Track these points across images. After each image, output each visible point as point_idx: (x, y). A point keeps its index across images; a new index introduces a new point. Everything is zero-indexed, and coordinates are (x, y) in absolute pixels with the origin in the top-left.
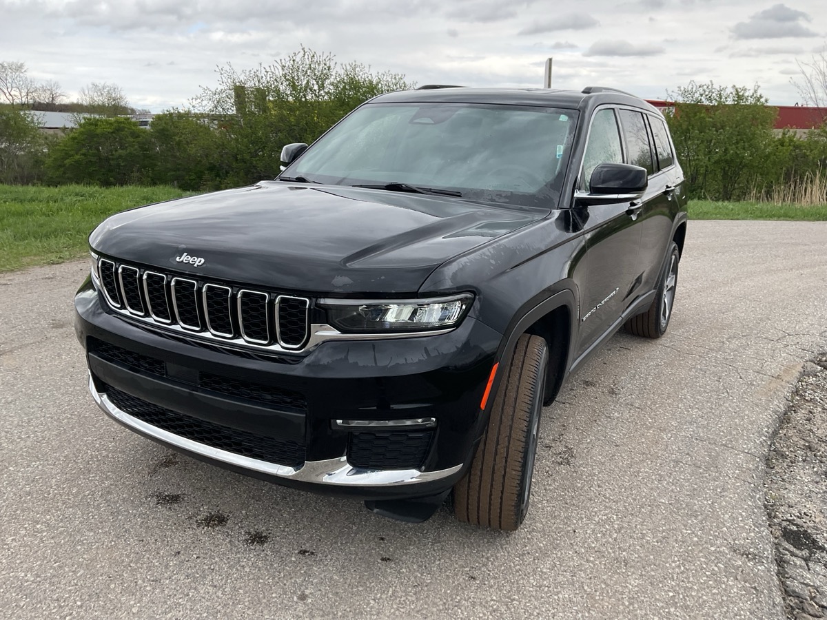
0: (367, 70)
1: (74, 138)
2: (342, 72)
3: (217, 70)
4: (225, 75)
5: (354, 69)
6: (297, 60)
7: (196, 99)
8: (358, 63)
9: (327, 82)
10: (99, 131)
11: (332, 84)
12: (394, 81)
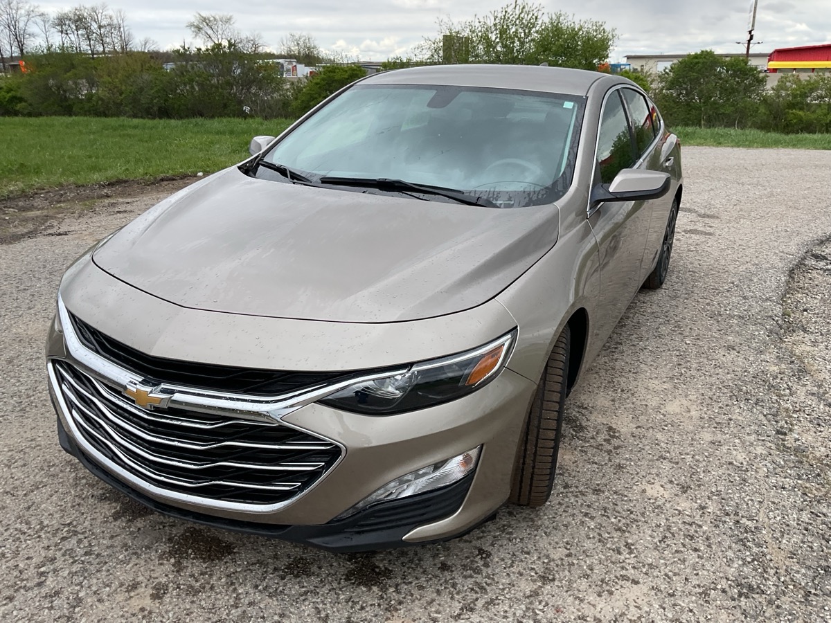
0: (570, 18)
1: (317, 84)
2: (547, 20)
3: (437, 21)
4: (444, 26)
5: (558, 18)
6: (509, 10)
7: (418, 48)
8: (563, 13)
9: (534, 29)
10: (336, 78)
11: (537, 32)
12: (594, 28)
